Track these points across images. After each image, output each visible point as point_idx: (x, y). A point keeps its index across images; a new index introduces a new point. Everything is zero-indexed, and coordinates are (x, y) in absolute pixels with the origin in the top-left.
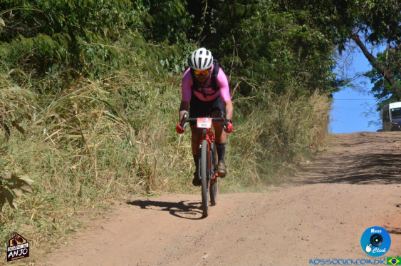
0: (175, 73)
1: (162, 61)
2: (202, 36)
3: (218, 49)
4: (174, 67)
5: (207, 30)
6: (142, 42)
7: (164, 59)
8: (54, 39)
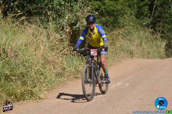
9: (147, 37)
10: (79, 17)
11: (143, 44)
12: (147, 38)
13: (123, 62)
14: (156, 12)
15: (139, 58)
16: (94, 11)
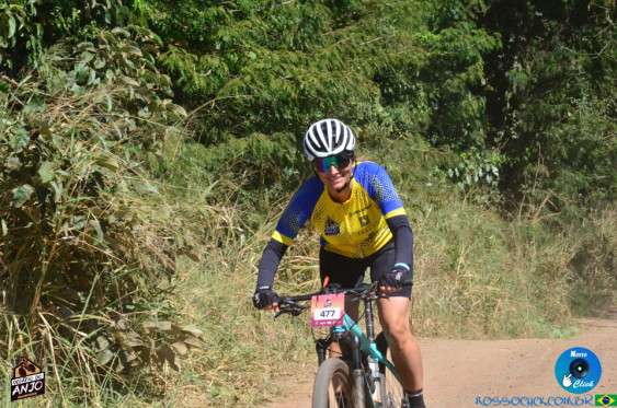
0: (467, 186)
1: (450, 170)
2: (503, 141)
3: (521, 158)
4: (465, 179)
5: (508, 135)
6: (424, 146)
7: (453, 170)
8: (273, 140)
9: (479, 228)
11: (461, 260)
12: (476, 232)
14: (517, 119)
16: (166, 102)
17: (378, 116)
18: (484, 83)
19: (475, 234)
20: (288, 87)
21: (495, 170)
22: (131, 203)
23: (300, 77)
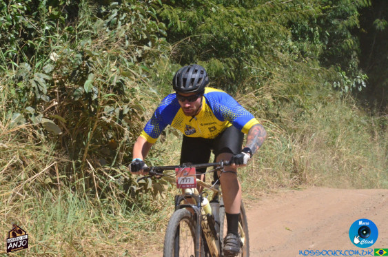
0: (345, 93)
1: (335, 83)
4: (344, 88)
8: (224, 63)
9: (351, 120)
10: (92, 55)
11: (339, 140)
13: (261, 202)
15: (321, 185)
16: (162, 39)
17: (289, 47)
18: (359, 27)
19: (349, 123)
20: (235, 30)
21: (363, 83)
22: (141, 99)
23: (243, 24)
